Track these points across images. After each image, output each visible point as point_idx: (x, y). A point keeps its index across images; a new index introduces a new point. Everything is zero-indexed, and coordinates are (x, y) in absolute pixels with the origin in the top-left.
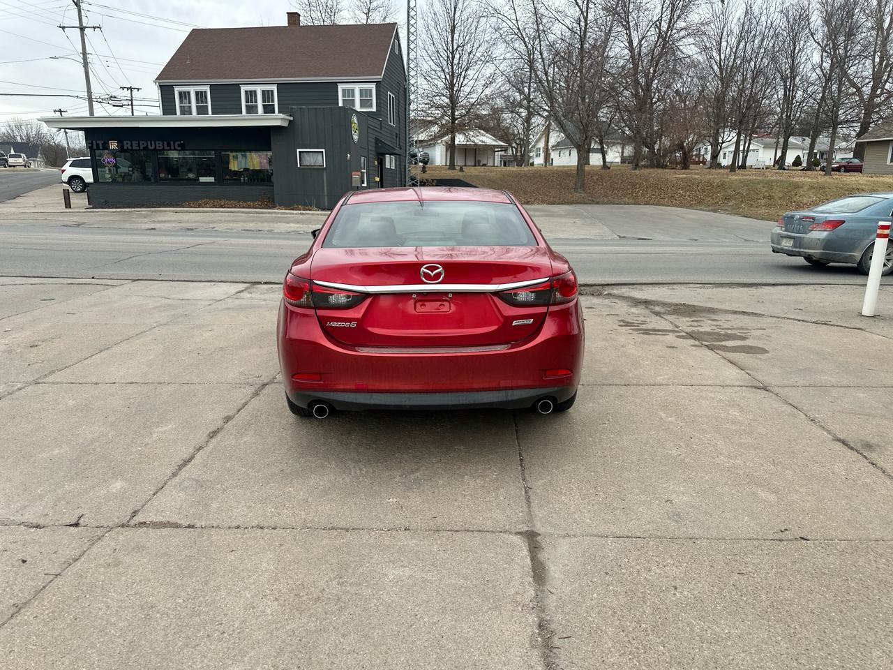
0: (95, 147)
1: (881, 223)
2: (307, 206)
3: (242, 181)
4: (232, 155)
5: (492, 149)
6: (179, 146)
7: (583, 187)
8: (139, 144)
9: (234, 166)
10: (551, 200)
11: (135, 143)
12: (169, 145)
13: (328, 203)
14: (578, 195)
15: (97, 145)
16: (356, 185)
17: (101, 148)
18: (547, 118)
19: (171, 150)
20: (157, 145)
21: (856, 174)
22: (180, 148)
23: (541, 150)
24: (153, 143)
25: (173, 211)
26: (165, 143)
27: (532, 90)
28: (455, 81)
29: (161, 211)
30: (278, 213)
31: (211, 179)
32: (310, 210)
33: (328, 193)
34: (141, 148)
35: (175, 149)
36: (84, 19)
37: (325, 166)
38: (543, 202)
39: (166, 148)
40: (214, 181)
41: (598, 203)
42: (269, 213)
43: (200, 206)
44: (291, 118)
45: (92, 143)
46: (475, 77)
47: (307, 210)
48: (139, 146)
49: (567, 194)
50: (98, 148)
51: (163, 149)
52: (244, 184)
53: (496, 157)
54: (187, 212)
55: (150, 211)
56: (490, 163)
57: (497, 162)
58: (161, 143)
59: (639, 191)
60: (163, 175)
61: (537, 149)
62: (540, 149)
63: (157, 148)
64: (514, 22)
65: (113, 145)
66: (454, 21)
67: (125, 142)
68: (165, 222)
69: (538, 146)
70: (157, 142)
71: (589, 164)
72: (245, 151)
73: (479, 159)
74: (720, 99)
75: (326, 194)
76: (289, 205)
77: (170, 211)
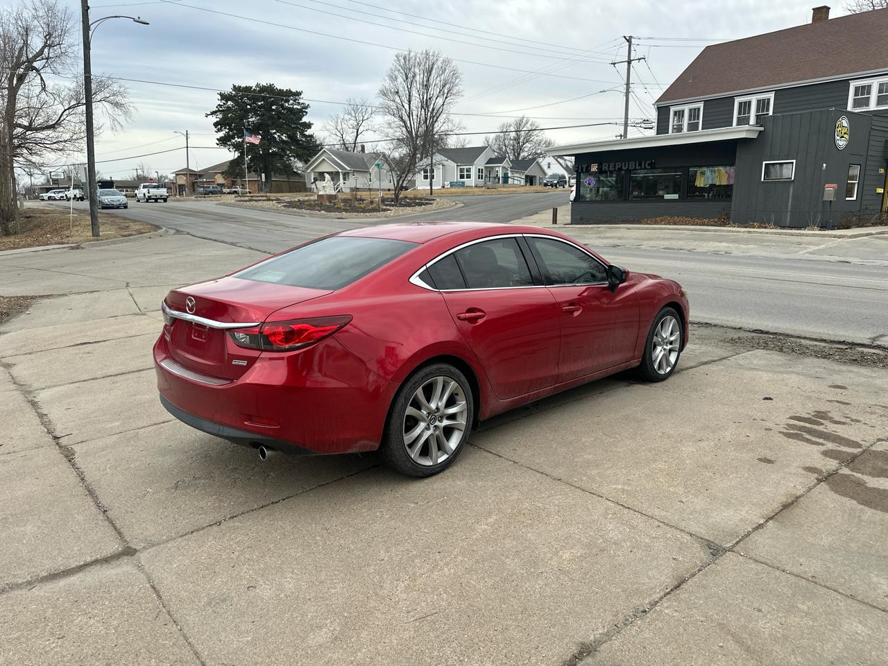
0: (580, 171)
2: (765, 224)
3: (706, 197)
4: (699, 170)
6: (649, 165)
8: (615, 165)
9: (700, 182)
11: (612, 165)
12: (640, 165)
13: (790, 221)
15: (582, 168)
16: (830, 200)
17: (584, 171)
19: (641, 169)
20: (630, 165)
22: (649, 167)
24: (627, 164)
25: (626, 228)
26: (638, 163)
29: (616, 228)
30: (724, 231)
31: (676, 196)
32: (765, 228)
33: (791, 209)
34: (617, 169)
35: (645, 168)
36: (632, 52)
37: (793, 179)
39: (637, 168)
40: (677, 198)
42: (715, 231)
43: (656, 223)
44: (762, 129)
45: (578, 168)
47: (763, 227)
48: (615, 167)
50: (582, 171)
51: (635, 169)
52: (708, 200)
54: (638, 228)
55: (606, 228)
58: (634, 163)
60: (637, 193)
63: (630, 168)
65: (594, 168)
67: (604, 165)
68: (610, 238)
70: (630, 163)
72: (712, 166)
75: (789, 209)
76: (744, 222)
77: (623, 228)
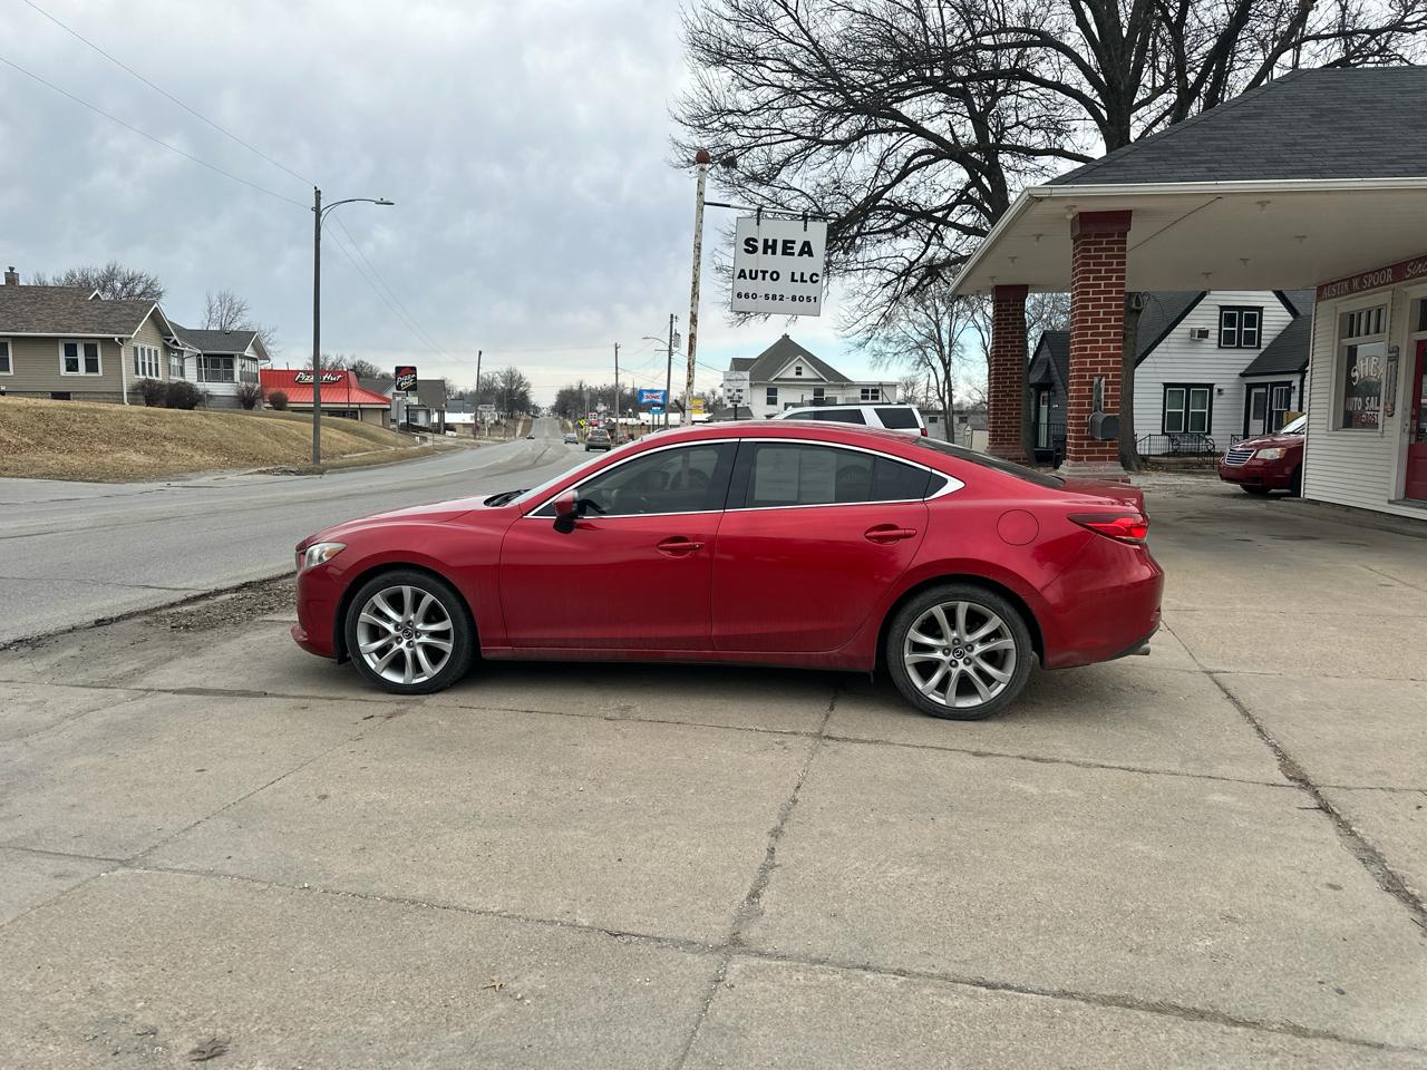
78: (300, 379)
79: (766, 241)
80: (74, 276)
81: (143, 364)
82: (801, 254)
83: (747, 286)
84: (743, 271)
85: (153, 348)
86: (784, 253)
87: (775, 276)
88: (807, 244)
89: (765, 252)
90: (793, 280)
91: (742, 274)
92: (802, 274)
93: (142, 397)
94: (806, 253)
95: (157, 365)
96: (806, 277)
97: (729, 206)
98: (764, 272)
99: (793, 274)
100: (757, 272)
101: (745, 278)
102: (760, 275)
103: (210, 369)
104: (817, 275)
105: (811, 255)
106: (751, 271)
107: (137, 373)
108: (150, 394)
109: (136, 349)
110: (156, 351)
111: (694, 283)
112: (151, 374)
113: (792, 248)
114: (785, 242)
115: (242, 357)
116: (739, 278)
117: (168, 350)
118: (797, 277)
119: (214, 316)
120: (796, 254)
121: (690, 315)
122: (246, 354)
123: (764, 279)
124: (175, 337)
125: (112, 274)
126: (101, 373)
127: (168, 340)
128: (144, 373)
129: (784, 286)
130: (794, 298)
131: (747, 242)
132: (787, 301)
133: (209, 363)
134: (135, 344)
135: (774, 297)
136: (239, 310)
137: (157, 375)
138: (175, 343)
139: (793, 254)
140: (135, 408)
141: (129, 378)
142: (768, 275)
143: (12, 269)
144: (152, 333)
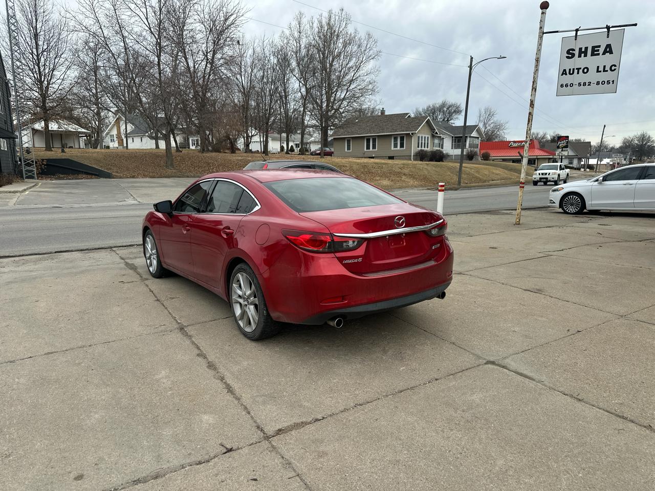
1: (440, 184)
5: (77, 134)
7: (172, 165)
10: (151, 174)
14: (170, 171)
18: (115, 113)
21: (329, 157)
23: (115, 136)
27: (98, 90)
28: (43, 79)
38: (145, 176)
41: (188, 177)
46: (62, 77)
49: (162, 171)
53: (81, 142)
56: (77, 146)
57: (82, 145)
59: (213, 168)
61: (111, 136)
62: (113, 135)
64: (103, 39)
66: (36, 30)
69: (112, 134)
71: (159, 148)
73: (66, 142)
74: (245, 107)
78: (511, 145)
79: (580, 49)
80: (429, 107)
81: (422, 143)
82: (604, 54)
83: (568, 79)
84: (565, 70)
85: (427, 136)
86: (593, 54)
87: (586, 70)
88: (609, 46)
89: (580, 56)
90: (598, 71)
91: (564, 73)
92: (605, 67)
93: (419, 157)
94: (607, 52)
95: (428, 143)
96: (607, 68)
97: (557, 32)
98: (578, 69)
99: (598, 67)
100: (574, 69)
101: (566, 74)
102: (576, 71)
103: (457, 143)
104: (615, 66)
105: (611, 52)
106: (570, 70)
107: (418, 147)
108: (422, 156)
109: (419, 137)
110: (428, 138)
111: (533, 82)
112: (425, 147)
113: (598, 50)
114: (593, 48)
115: (470, 137)
116: (562, 75)
117: (433, 136)
118: (601, 69)
119: (482, 119)
120: (601, 54)
121: (530, 101)
122: (472, 135)
123: (578, 73)
124: (437, 131)
125: (444, 104)
126: (405, 148)
127: (434, 132)
128: (421, 147)
129: (592, 76)
130: (598, 83)
131: (568, 52)
132: (593, 86)
133: (457, 141)
134: (418, 135)
135: (585, 84)
136: (493, 115)
137: (428, 147)
138: (437, 133)
139: (598, 54)
140: (416, 162)
141: (414, 149)
142: (581, 71)
143: (383, 109)
144: (427, 129)
